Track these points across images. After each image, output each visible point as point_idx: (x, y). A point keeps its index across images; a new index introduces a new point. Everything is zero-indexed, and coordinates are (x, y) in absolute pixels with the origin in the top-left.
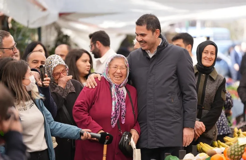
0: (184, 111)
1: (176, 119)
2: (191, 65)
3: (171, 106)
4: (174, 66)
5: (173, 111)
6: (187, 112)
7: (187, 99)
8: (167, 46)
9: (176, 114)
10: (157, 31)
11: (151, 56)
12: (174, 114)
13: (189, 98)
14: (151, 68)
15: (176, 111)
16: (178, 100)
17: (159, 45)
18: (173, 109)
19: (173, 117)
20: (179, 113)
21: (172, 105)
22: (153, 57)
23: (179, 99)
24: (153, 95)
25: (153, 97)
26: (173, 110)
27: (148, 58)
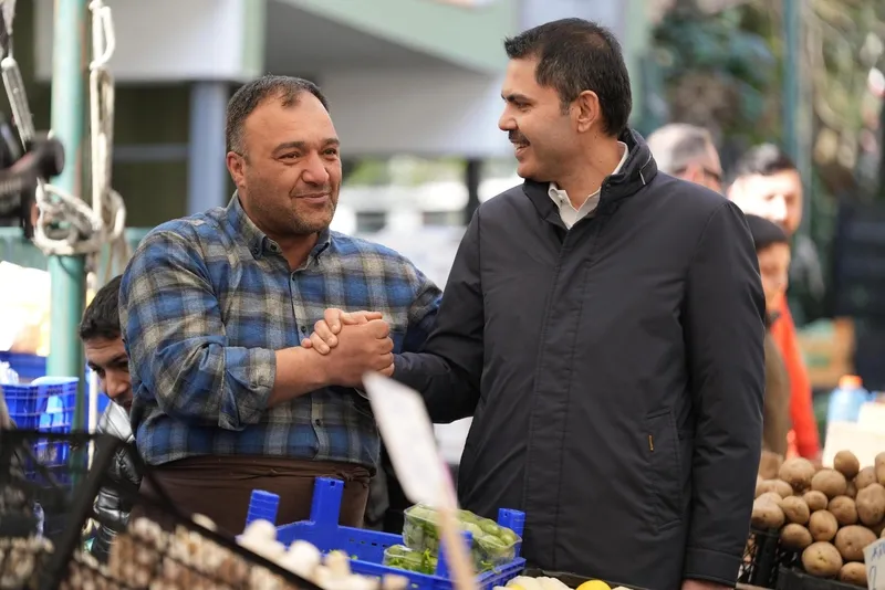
0: (695, 502)
1: (655, 534)
2: (753, 283)
3: (644, 469)
4: (675, 281)
5: (650, 491)
6: (703, 505)
7: (714, 441)
8: (649, 183)
9: (661, 511)
10: (584, 97)
11: (570, 218)
12: (649, 509)
13: (723, 438)
14: (564, 276)
15: (660, 496)
16: (678, 443)
17: (615, 172)
18: (649, 482)
19: (642, 519)
20: (672, 508)
21: (647, 464)
22: (577, 226)
23: (681, 438)
24: (561, 406)
25: (562, 415)
26: (648, 486)
27: (558, 230)
